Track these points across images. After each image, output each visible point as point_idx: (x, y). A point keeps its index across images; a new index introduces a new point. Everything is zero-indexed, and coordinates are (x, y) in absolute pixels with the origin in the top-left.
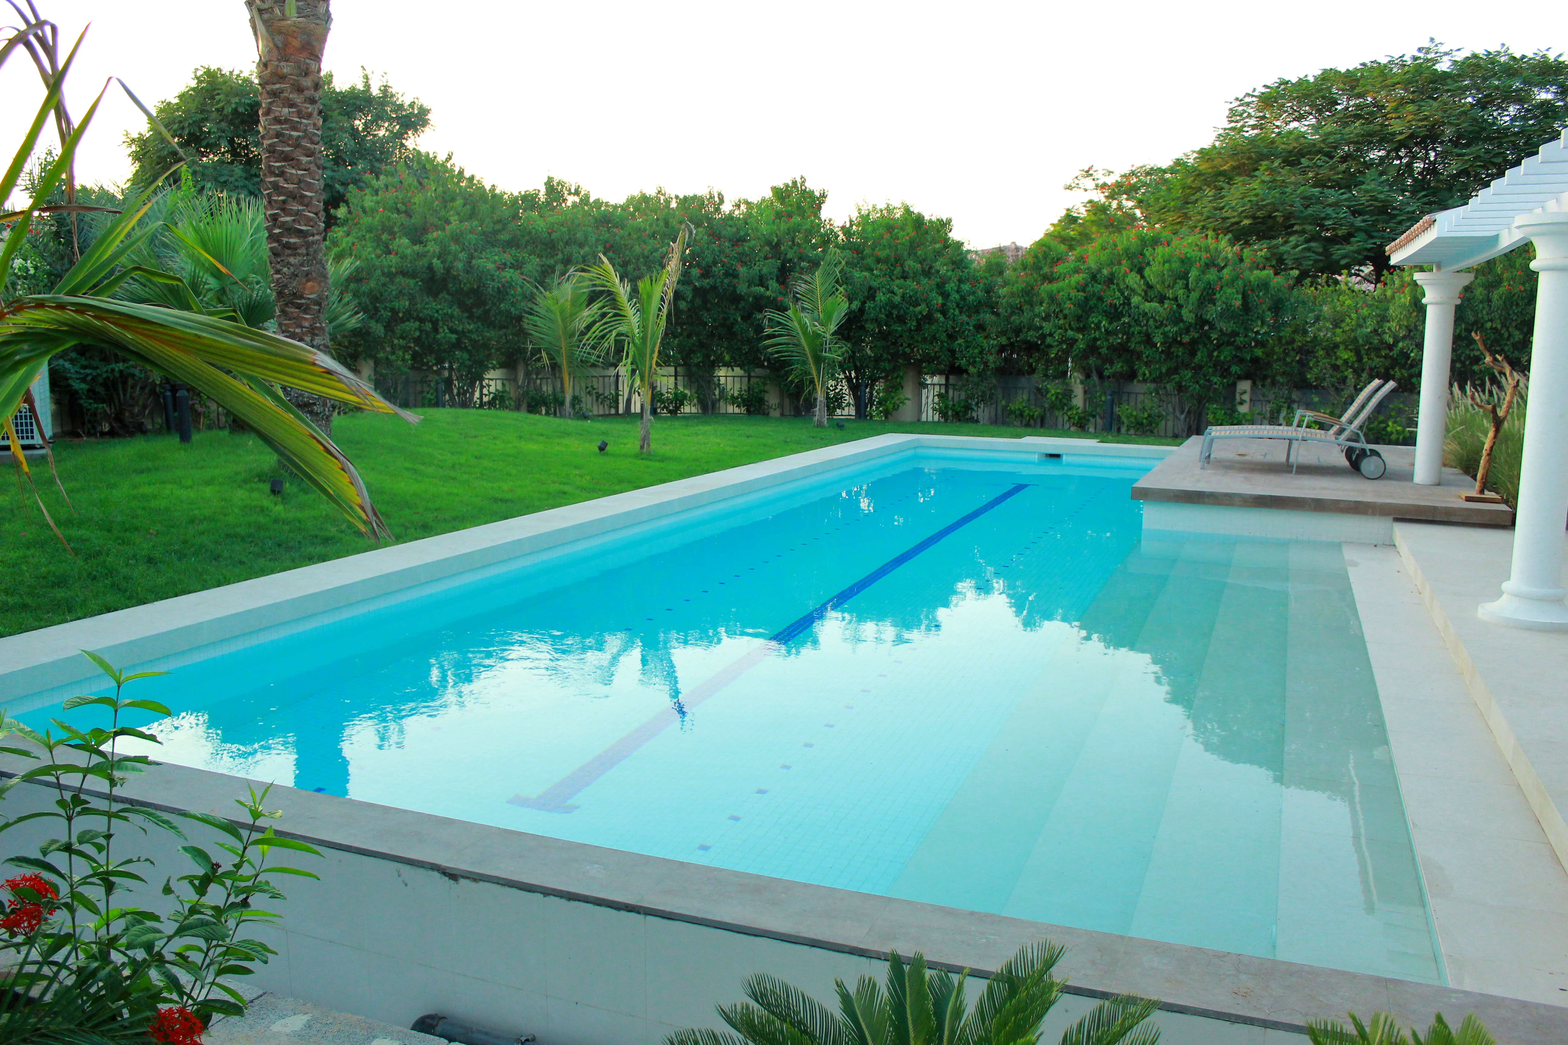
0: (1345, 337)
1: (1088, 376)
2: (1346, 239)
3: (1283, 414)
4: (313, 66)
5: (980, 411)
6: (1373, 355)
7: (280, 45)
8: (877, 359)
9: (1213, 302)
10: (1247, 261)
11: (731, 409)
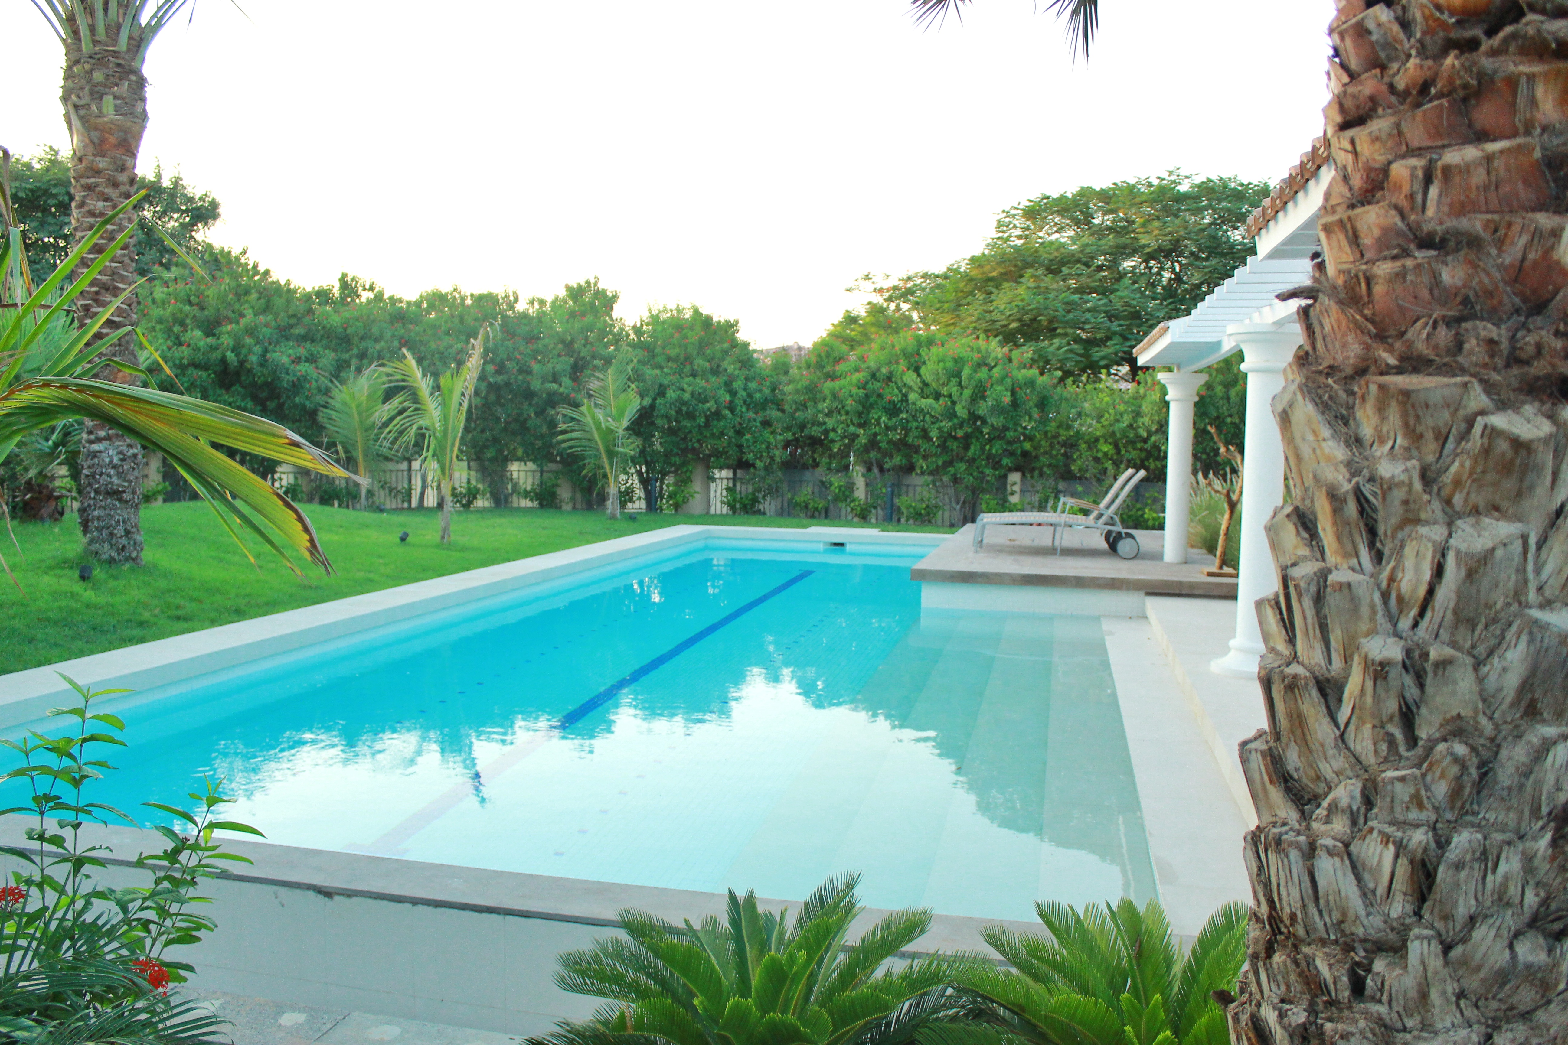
0: (1104, 431)
1: (869, 470)
2: (1103, 342)
3: (1051, 503)
4: (129, 162)
5: (767, 504)
6: (1130, 448)
7: (96, 141)
8: (667, 455)
9: (984, 398)
10: (1015, 361)
11: (525, 503)
